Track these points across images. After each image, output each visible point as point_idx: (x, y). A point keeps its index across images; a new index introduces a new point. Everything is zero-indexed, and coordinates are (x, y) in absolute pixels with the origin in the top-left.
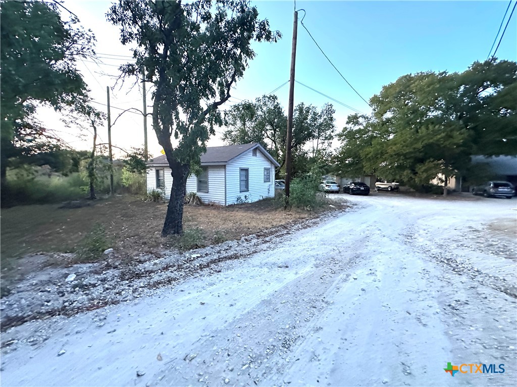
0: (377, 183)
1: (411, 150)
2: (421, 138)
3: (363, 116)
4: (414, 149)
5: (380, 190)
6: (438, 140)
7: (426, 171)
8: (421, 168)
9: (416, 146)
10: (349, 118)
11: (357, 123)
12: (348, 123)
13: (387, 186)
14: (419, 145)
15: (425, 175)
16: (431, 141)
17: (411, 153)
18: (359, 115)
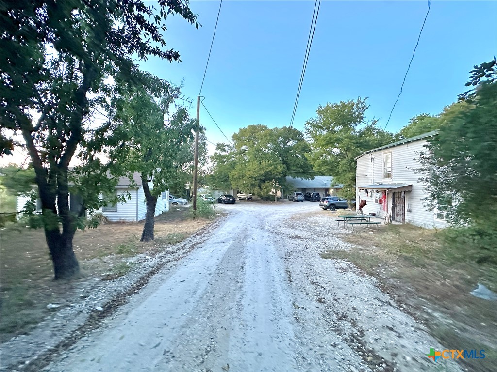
0: (238, 194)
1: (258, 175)
2: (263, 168)
3: (227, 145)
4: (260, 174)
5: (241, 199)
6: (271, 170)
7: (266, 188)
8: (264, 186)
9: (260, 172)
10: (218, 145)
11: (224, 150)
12: (217, 149)
13: (245, 197)
14: (262, 172)
15: (266, 191)
16: (268, 170)
17: (259, 176)
18: (225, 145)
